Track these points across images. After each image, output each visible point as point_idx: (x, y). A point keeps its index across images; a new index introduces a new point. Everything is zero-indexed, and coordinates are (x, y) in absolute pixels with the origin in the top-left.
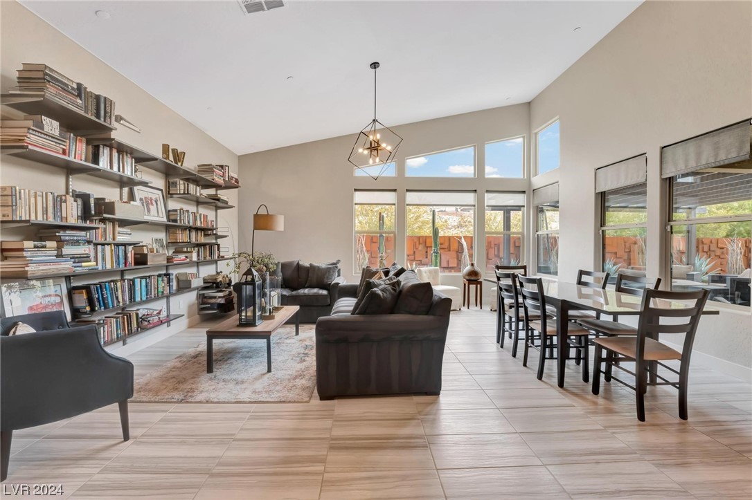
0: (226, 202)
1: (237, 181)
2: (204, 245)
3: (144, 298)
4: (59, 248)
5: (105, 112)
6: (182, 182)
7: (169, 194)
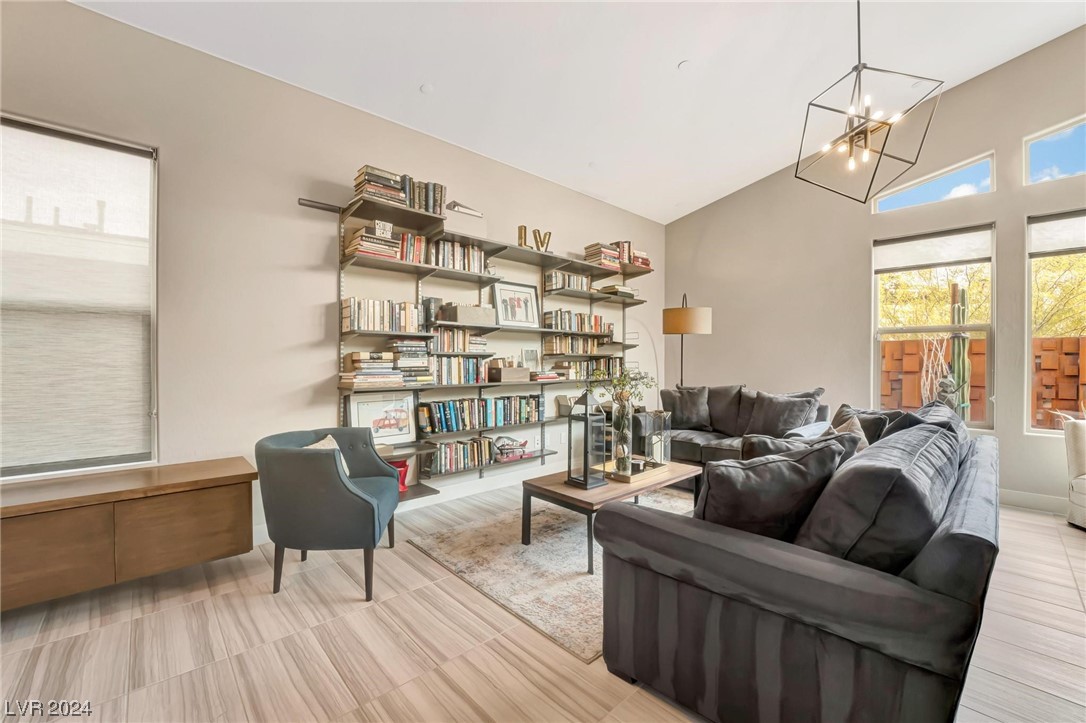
0: (631, 296)
1: (646, 262)
2: (597, 359)
3: (501, 424)
4: (395, 360)
5: (435, 201)
6: (559, 274)
7: (545, 291)
